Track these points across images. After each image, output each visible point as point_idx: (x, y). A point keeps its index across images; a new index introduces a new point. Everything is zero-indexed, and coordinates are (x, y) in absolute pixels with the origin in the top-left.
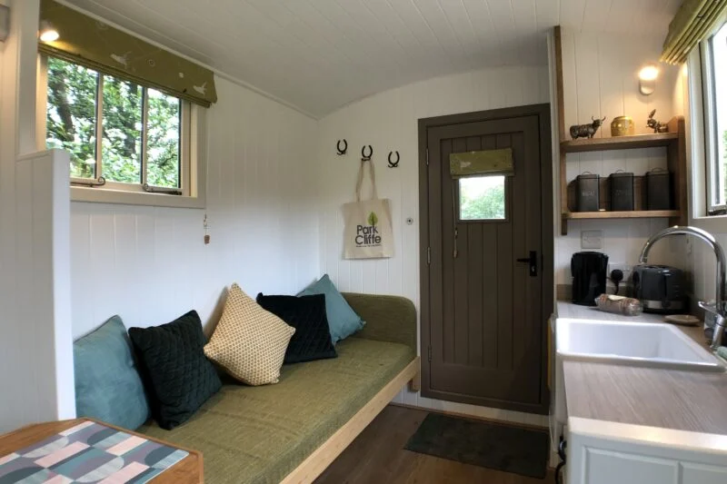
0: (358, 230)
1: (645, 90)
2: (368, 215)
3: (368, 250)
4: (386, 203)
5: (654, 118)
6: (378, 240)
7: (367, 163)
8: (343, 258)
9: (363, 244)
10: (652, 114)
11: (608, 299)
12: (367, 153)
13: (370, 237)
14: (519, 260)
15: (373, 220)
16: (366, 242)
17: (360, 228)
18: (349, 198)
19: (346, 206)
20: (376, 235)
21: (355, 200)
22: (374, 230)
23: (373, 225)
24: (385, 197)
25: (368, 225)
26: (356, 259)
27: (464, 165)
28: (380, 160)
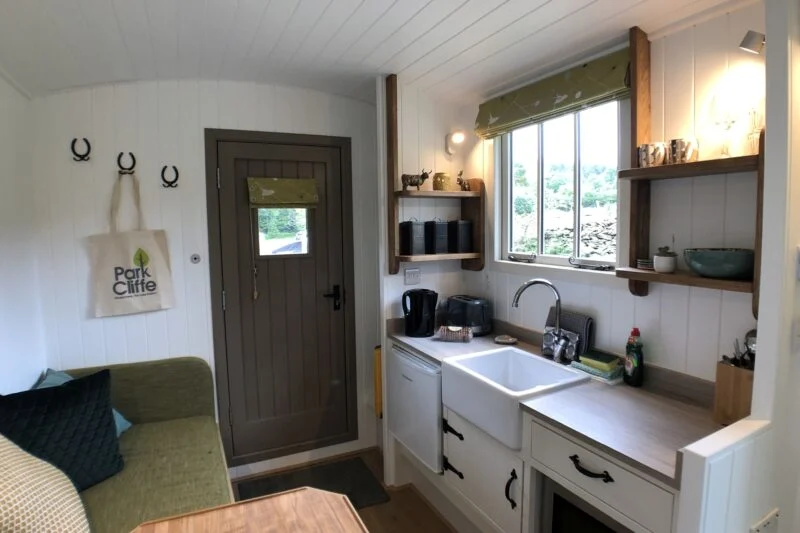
0: (117, 274)
1: (450, 150)
2: (133, 252)
3: (135, 301)
4: (160, 235)
5: (463, 177)
6: (151, 287)
7: (126, 178)
8: (91, 314)
9: (127, 294)
10: (461, 174)
11: (448, 330)
12: (127, 162)
13: (137, 284)
14: (325, 296)
15: (142, 258)
16: (131, 289)
17: (119, 271)
18: (97, 226)
19: (91, 239)
20: (147, 279)
21: (108, 230)
22: (145, 273)
23: (142, 264)
24: (158, 227)
25: (134, 266)
26: (113, 316)
27: (267, 193)
28: (148, 175)
